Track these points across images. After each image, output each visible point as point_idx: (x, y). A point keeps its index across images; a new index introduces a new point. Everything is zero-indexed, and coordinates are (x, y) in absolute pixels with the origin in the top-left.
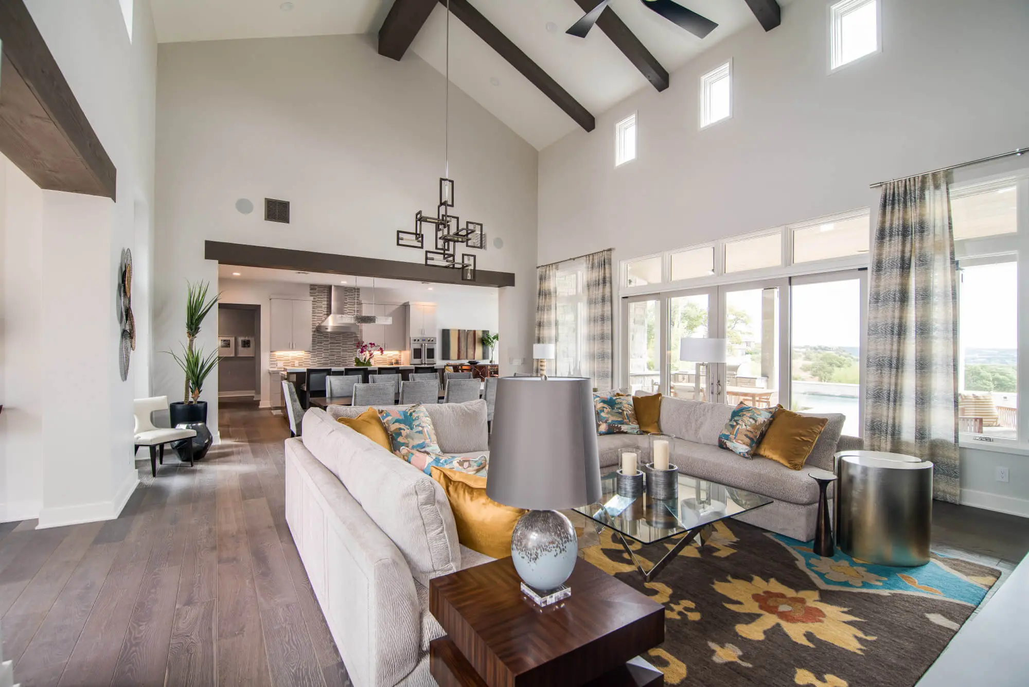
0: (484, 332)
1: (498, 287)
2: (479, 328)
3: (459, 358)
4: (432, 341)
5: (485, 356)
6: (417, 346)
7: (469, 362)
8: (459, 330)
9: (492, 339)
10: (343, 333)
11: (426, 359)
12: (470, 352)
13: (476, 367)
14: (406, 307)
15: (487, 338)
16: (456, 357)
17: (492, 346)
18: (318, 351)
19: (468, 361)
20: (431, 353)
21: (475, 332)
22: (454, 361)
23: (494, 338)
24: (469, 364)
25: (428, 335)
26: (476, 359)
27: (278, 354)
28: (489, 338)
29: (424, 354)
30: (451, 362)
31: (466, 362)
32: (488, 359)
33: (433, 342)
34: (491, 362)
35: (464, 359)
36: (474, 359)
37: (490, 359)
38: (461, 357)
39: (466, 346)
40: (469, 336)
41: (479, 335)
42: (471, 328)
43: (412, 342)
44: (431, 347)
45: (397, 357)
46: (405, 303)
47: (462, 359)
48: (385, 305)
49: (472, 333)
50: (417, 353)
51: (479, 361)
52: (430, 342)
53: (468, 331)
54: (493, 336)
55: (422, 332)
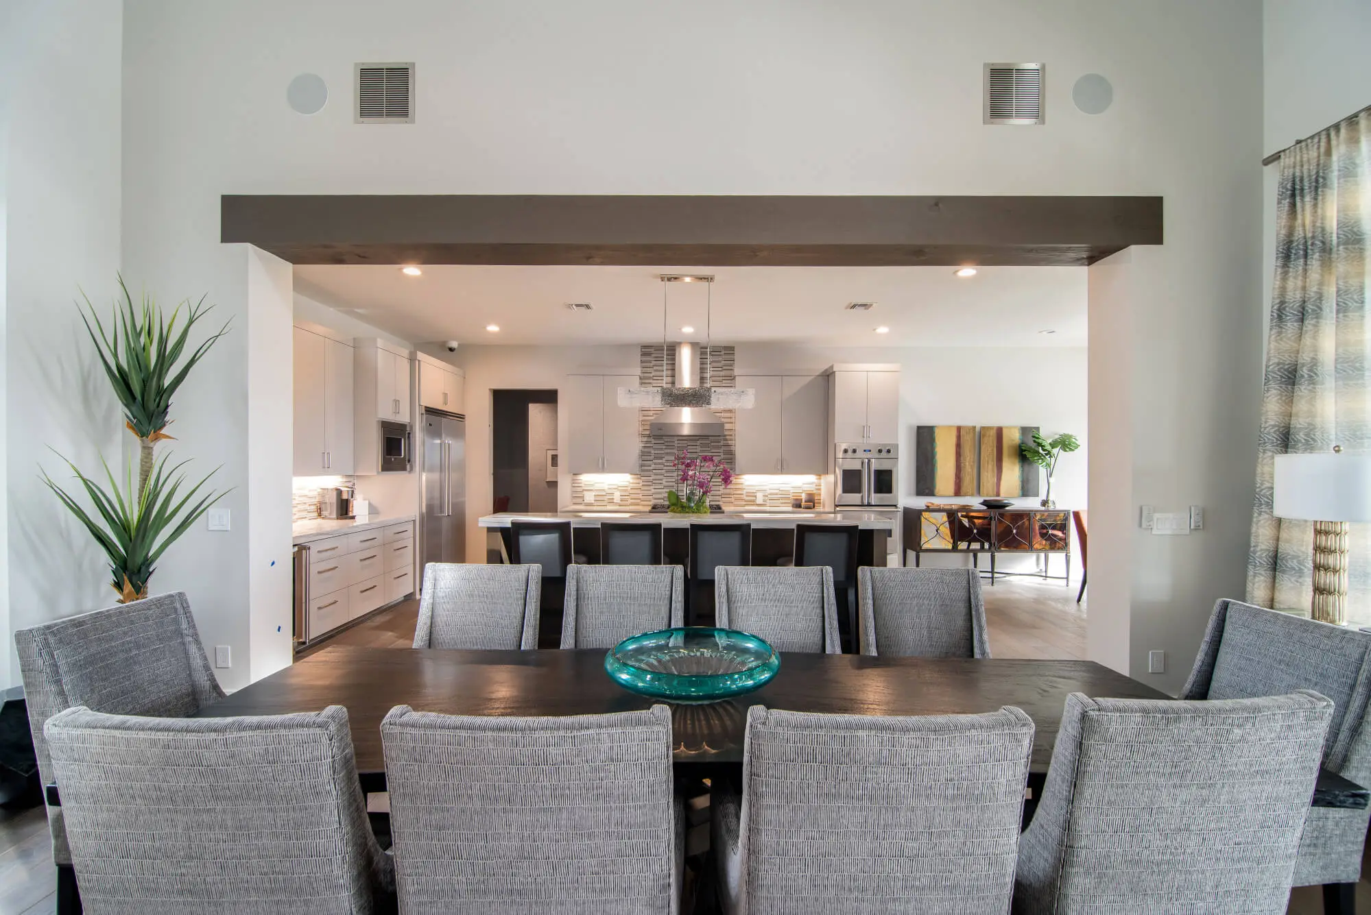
0: (1025, 430)
1: (1091, 260)
2: (1012, 422)
3: (958, 492)
4: (888, 451)
5: (1027, 489)
6: (855, 465)
7: (985, 503)
8: (959, 429)
9: (1049, 448)
10: (706, 437)
11: (873, 495)
12: (988, 477)
13: (1002, 515)
14: (828, 377)
15: (1033, 445)
16: (951, 488)
17: (1048, 465)
18: (656, 474)
19: (981, 500)
20: (884, 482)
21: (1000, 431)
22: (945, 498)
23: (1053, 445)
24: (985, 508)
25: (878, 438)
26: (1003, 497)
27: (587, 479)
28: (1039, 444)
29: (868, 482)
30: (935, 501)
31: (975, 502)
32: (1037, 495)
33: (891, 455)
34: (1044, 503)
35: (972, 495)
36: (998, 495)
37: (1043, 496)
38: (964, 489)
39: (976, 465)
40: (985, 440)
41: (1013, 437)
42: (993, 421)
43: (840, 454)
44: (885, 466)
45: (812, 488)
46: (826, 370)
47: (965, 495)
48: (782, 376)
49: (993, 433)
50: (851, 481)
51: (1011, 501)
52: (884, 454)
53: (983, 428)
54: (1050, 441)
55: (864, 430)
